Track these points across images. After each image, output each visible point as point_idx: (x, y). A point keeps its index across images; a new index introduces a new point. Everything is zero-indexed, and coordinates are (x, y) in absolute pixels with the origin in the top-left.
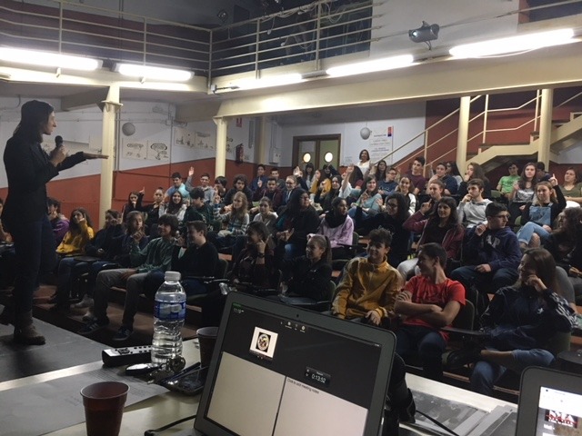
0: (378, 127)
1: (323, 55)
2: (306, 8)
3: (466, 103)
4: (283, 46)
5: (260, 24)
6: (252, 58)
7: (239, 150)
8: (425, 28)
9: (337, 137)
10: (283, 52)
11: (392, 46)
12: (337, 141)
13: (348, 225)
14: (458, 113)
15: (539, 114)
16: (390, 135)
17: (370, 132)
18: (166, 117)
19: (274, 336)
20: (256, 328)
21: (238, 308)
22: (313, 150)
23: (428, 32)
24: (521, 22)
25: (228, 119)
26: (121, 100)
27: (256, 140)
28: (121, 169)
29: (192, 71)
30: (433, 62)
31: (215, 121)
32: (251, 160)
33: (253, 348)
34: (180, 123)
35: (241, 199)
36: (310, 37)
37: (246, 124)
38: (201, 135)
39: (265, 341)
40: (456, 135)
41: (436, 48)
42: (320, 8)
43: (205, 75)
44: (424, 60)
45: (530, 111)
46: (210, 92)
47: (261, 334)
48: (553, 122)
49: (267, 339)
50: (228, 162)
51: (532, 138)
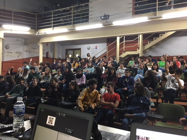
0: (93, 46)
1: (74, 23)
2: (68, 8)
3: (118, 39)
4: (61, 20)
5: (53, 13)
6: (50, 24)
7: (47, 53)
8: (105, 16)
9: (80, 49)
10: (61, 22)
11: (96, 21)
12: (80, 50)
13: (84, 77)
14: (116, 42)
15: (139, 42)
16: (96, 48)
17: (90, 48)
18: (21, 43)
19: (55, 118)
20: (48, 116)
21: (42, 109)
22: (72, 53)
23: (106, 17)
24: (133, 15)
25: (43, 43)
26: (4, 37)
27: (53, 50)
28: (5, 61)
29: (30, 27)
30: (108, 26)
31: (39, 44)
32: (52, 57)
33: (47, 123)
34: (26, 45)
35: (48, 70)
36: (70, 17)
37: (49, 45)
38: (34, 49)
39: (51, 120)
40: (116, 48)
41: (109, 22)
42: (72, 8)
43: (35, 29)
44: (105, 25)
45: (137, 41)
46: (37, 34)
47: (50, 118)
48: (143, 44)
49: (52, 120)
50: (43, 58)
51: (137, 49)
